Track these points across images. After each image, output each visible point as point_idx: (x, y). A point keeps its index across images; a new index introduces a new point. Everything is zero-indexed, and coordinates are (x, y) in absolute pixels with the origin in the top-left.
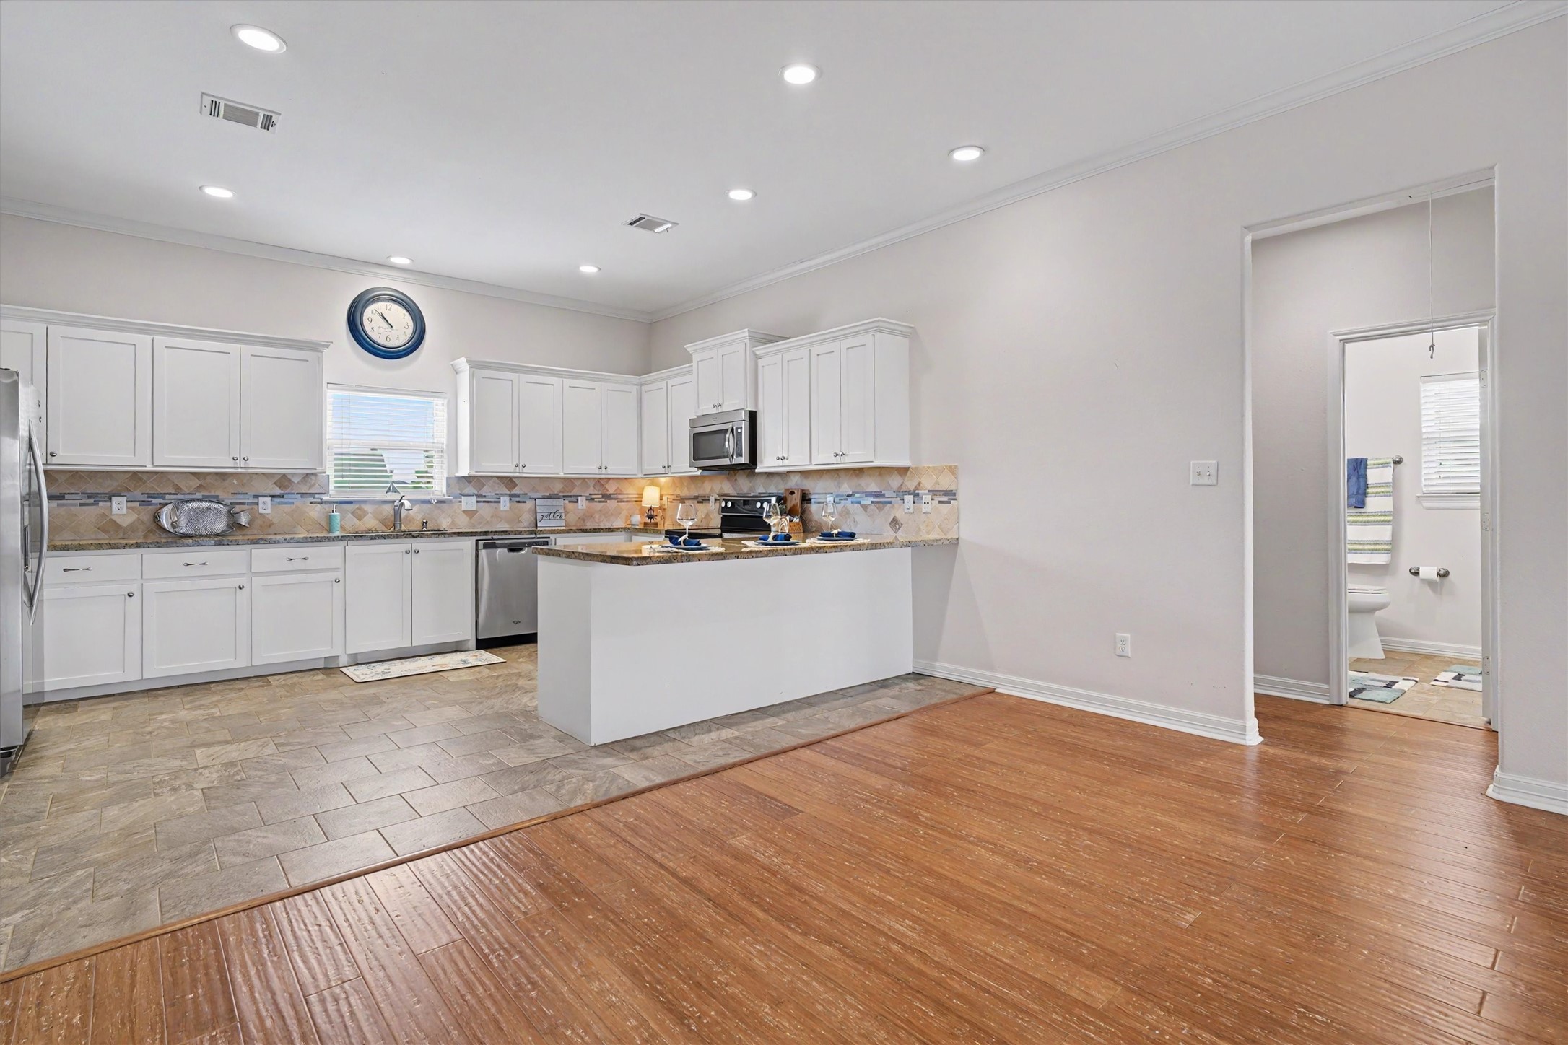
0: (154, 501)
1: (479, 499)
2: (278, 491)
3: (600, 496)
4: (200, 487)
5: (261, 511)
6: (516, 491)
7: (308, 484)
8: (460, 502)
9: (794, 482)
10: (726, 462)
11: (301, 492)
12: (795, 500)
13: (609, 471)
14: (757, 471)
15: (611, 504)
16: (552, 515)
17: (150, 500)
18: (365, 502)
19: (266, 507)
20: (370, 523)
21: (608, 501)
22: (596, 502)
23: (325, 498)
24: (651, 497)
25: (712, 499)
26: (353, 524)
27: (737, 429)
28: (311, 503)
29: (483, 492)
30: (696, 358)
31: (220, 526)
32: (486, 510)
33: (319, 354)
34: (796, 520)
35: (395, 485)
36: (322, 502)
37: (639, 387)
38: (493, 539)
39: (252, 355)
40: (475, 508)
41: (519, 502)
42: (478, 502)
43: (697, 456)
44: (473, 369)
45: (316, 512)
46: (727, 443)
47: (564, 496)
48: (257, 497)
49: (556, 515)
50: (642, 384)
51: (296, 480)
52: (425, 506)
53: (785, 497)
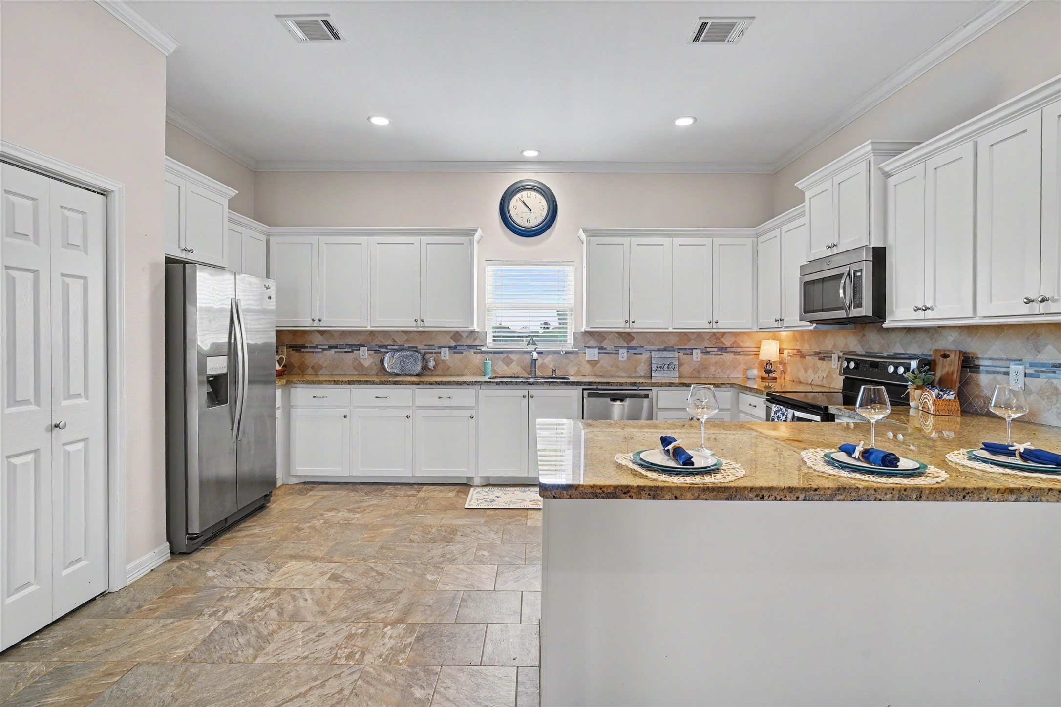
0: (382, 350)
1: (601, 351)
2: (453, 344)
3: (716, 349)
4: (407, 340)
5: (443, 358)
6: (633, 344)
7: (472, 339)
8: (585, 353)
9: (948, 342)
10: (841, 314)
11: (468, 344)
12: (950, 367)
13: (719, 325)
14: (884, 325)
15: (728, 357)
16: (666, 366)
17: (379, 349)
18: (511, 352)
19: (445, 354)
20: (515, 369)
21: (725, 354)
22: (712, 354)
23: (483, 349)
24: (769, 350)
25: (835, 357)
26: (503, 369)
27: (855, 272)
28: (475, 352)
29: (604, 345)
30: (808, 195)
31: (418, 368)
32: (606, 361)
33: (472, 238)
34: (950, 396)
35: (534, 339)
36: (482, 352)
37: (754, 239)
38: (597, 389)
39: (427, 244)
40: (596, 359)
41: (635, 354)
42: (599, 353)
43: (807, 309)
44: (589, 238)
45: (477, 359)
46: (841, 291)
47: (678, 349)
48: (440, 347)
49: (670, 367)
50: (758, 236)
51: (465, 335)
52: (556, 356)
53: (934, 361)
